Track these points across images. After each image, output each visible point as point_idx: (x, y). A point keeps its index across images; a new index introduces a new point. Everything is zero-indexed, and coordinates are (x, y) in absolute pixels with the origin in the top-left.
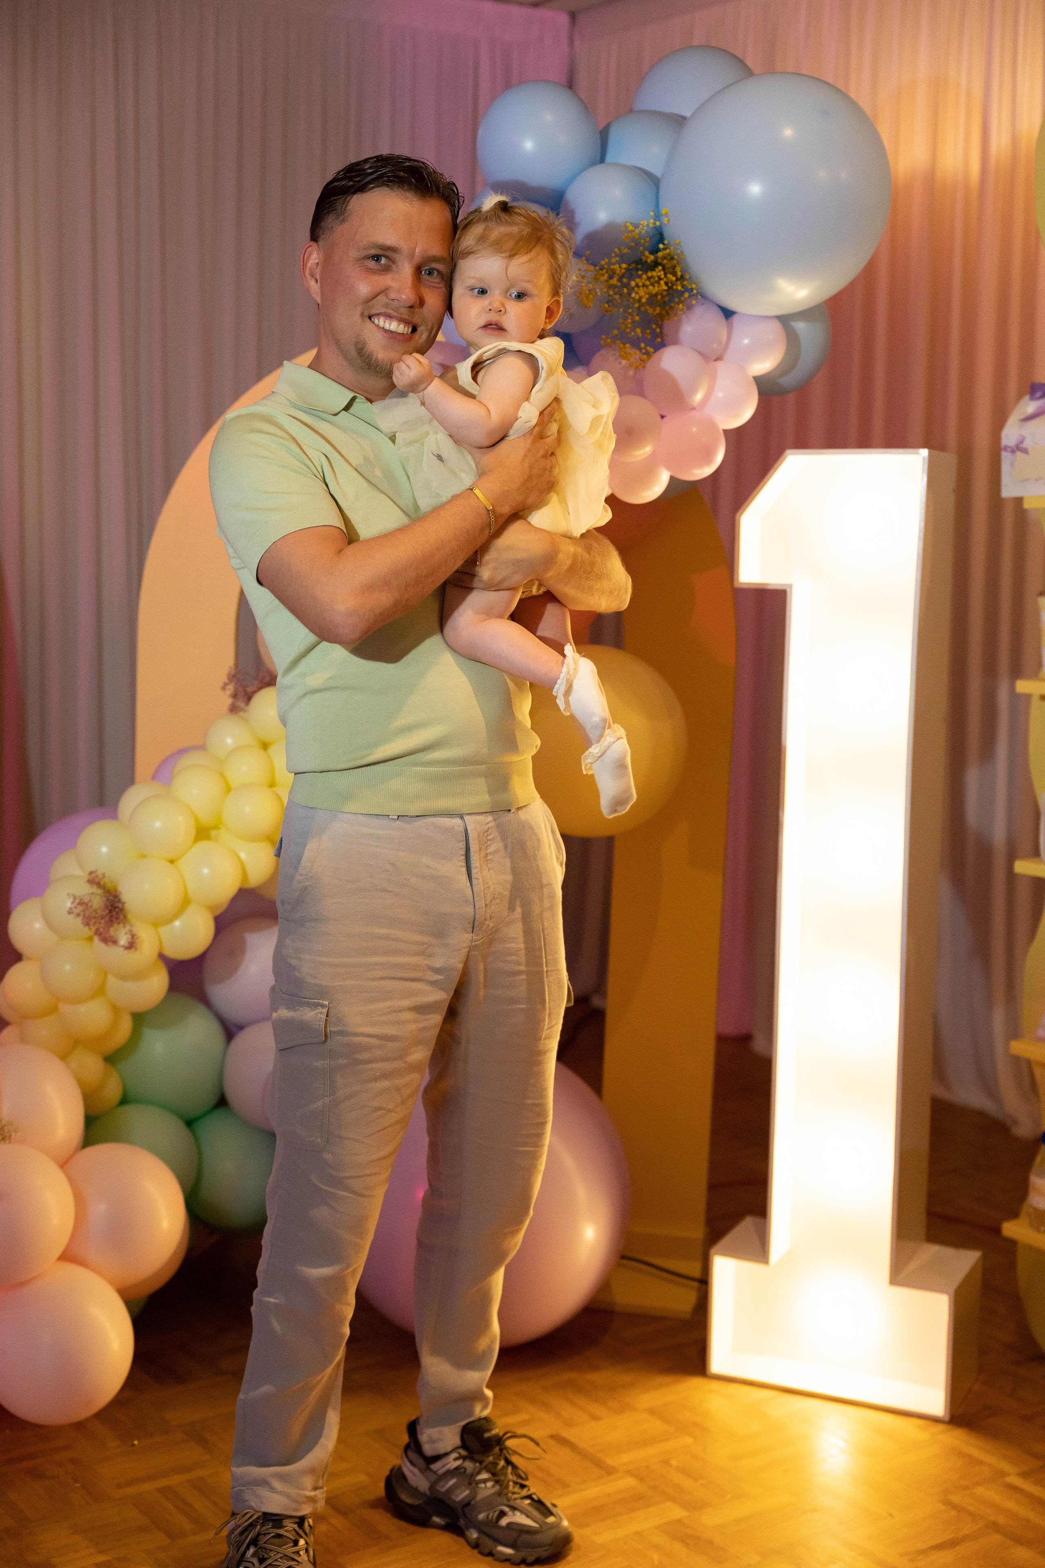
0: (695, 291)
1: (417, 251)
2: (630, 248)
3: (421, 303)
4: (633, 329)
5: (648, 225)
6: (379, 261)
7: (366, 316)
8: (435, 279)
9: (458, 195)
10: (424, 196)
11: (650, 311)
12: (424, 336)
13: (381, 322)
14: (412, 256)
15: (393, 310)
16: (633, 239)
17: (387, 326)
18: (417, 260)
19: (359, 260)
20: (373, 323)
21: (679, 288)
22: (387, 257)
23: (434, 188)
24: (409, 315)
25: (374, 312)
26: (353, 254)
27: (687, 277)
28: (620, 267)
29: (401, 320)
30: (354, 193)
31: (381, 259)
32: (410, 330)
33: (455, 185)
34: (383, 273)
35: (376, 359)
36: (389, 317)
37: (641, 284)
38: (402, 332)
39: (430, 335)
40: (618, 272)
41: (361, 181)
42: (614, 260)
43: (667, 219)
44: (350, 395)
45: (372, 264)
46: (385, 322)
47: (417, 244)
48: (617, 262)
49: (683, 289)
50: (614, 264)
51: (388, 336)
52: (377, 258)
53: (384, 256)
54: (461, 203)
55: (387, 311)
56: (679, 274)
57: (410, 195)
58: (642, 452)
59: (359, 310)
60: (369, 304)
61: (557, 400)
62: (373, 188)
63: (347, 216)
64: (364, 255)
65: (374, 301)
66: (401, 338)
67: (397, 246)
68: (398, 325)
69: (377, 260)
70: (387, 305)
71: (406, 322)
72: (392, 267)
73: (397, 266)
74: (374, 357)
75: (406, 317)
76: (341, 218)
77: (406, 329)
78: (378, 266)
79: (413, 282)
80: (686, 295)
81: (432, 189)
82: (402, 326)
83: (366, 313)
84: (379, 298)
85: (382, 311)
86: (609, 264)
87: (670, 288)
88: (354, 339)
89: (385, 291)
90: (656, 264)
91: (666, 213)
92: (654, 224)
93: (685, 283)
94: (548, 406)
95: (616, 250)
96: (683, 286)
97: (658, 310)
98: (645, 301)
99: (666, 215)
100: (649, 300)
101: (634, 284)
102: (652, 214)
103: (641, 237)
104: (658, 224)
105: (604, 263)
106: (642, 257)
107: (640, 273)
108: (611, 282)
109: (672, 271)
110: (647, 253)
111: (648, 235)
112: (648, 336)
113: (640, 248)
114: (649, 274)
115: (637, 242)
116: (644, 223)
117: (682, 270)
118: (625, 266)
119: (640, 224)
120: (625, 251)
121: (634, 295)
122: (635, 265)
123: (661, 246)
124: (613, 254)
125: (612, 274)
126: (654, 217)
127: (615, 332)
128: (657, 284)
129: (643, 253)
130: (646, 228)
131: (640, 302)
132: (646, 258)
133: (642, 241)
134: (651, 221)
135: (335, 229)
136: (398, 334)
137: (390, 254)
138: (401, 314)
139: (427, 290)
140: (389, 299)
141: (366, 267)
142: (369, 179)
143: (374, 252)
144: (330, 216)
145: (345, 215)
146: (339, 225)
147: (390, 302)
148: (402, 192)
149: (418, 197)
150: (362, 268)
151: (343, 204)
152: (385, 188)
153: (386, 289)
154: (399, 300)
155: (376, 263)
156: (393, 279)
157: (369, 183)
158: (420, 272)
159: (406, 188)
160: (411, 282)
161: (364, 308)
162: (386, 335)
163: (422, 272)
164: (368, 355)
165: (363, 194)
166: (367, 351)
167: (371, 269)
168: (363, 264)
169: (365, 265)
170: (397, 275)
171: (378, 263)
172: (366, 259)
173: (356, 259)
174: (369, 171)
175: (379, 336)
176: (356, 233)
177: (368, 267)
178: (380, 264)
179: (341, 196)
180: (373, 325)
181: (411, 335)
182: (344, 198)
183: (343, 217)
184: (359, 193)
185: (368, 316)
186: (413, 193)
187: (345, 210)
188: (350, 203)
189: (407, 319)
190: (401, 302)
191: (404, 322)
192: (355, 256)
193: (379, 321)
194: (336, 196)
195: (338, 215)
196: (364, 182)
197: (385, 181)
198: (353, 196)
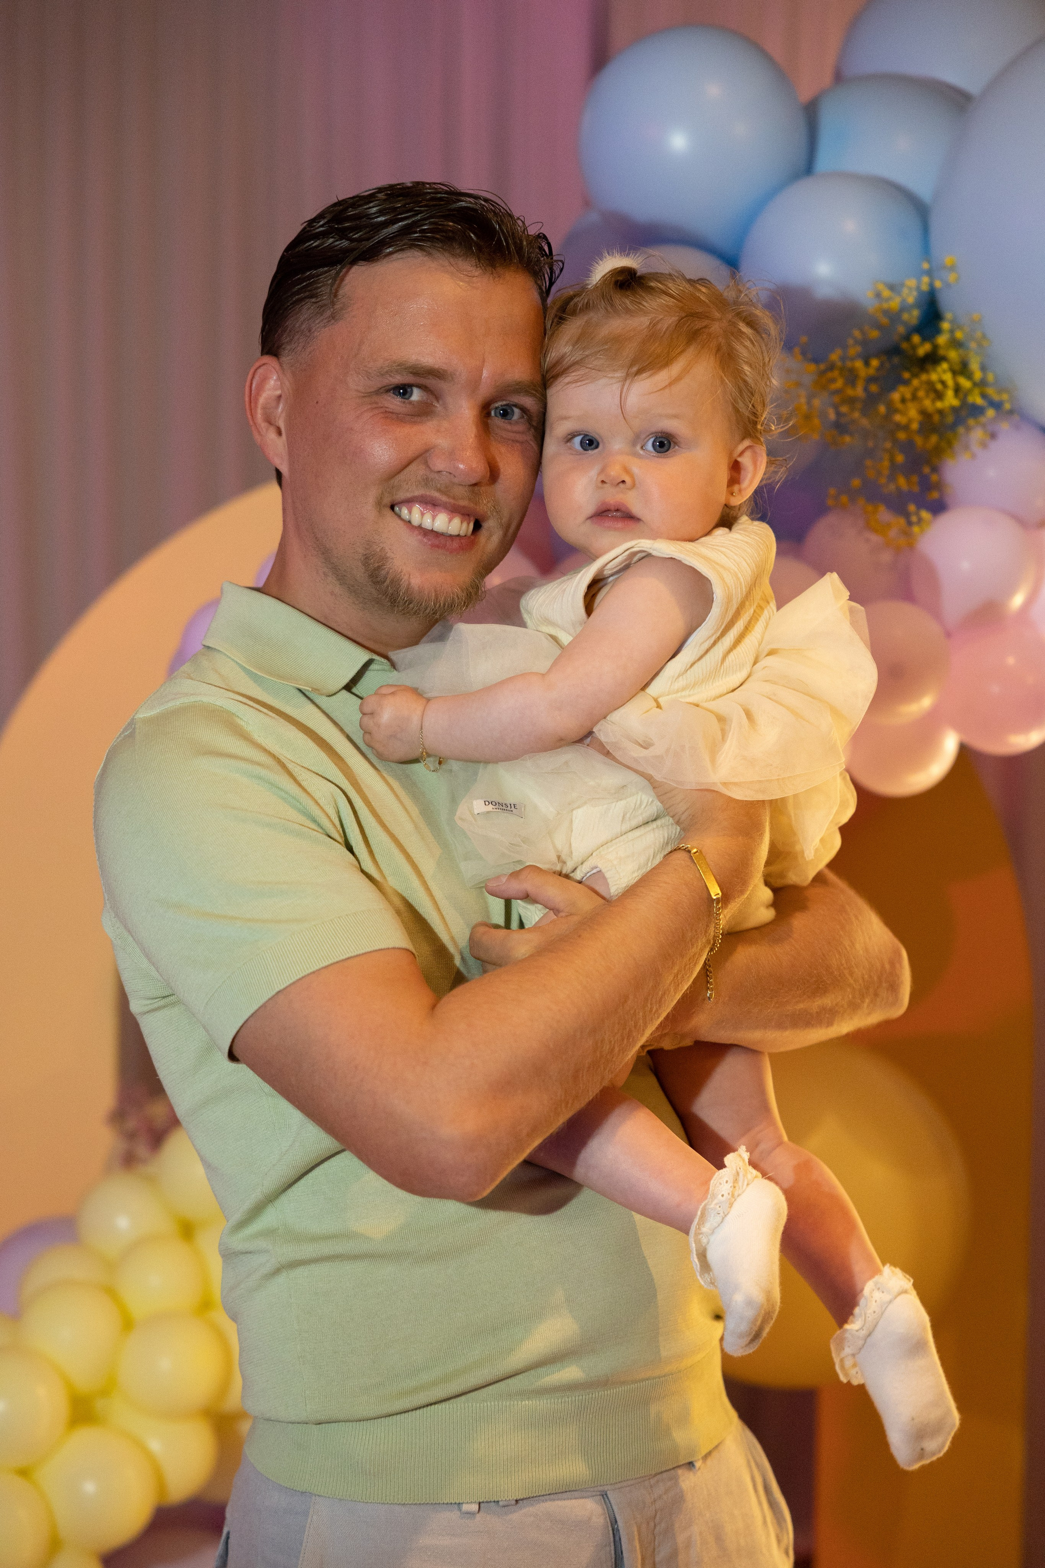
0: (1007, 406)
1: (485, 374)
2: (879, 327)
3: (493, 474)
4: (892, 478)
5: (917, 287)
6: (407, 396)
7: (385, 506)
8: (515, 426)
9: (551, 256)
10: (493, 266)
11: (919, 441)
12: (496, 537)
13: (416, 514)
14: (474, 383)
15: (439, 490)
16: (886, 312)
17: (427, 523)
18: (485, 391)
19: (370, 395)
20: (399, 516)
22: (422, 387)
23: (512, 247)
24: (470, 499)
25: (401, 495)
26: (356, 383)
27: (990, 377)
29: (454, 510)
30: (353, 263)
31: (412, 391)
32: (471, 526)
34: (419, 419)
35: (407, 588)
36: (431, 504)
37: (908, 396)
38: (456, 534)
39: (506, 532)
40: (862, 374)
41: (368, 239)
42: (853, 352)
43: (953, 274)
44: (359, 657)
45: (394, 403)
46: (423, 514)
47: (484, 361)
48: (859, 356)
49: (984, 404)
50: (852, 359)
51: (430, 543)
52: (403, 390)
53: (419, 386)
55: (428, 493)
56: (978, 375)
57: (467, 266)
58: (917, 705)
59: (373, 494)
60: (392, 481)
62: (391, 253)
63: (342, 309)
64: (377, 385)
65: (402, 476)
66: (455, 544)
67: (445, 367)
68: (450, 521)
69: (405, 393)
70: (426, 482)
71: (465, 513)
72: (436, 407)
73: (445, 407)
74: (404, 584)
75: (463, 503)
76: (328, 313)
77: (465, 525)
78: (408, 406)
79: (478, 437)
80: (991, 413)
81: (508, 252)
82: (457, 521)
83: (387, 500)
84: (413, 467)
85: (417, 493)
86: (843, 359)
87: (964, 403)
88: (361, 551)
89: (423, 456)
90: (933, 359)
91: (952, 263)
92: (930, 283)
93: (989, 391)
96: (984, 396)
97: (934, 439)
98: (915, 426)
99: (952, 268)
100: (921, 424)
101: (896, 396)
102: (926, 266)
103: (904, 308)
104: (938, 284)
105: (834, 357)
106: (905, 345)
107: (906, 375)
108: (850, 392)
109: (962, 369)
110: (916, 339)
111: (917, 305)
112: (916, 489)
113: (901, 329)
114: (924, 377)
115: (894, 317)
116: (912, 283)
117: (983, 368)
118: (875, 363)
119: (902, 285)
120: (874, 334)
121: (898, 418)
122: (896, 360)
123: (945, 326)
124: (851, 342)
125: (851, 378)
126: (929, 273)
127: (856, 482)
128: (940, 396)
129: (907, 338)
130: (915, 293)
131: (906, 428)
132: (914, 348)
133: (905, 316)
134: (926, 279)
135: (316, 334)
136: (448, 538)
137: (431, 382)
138: (454, 498)
139: (503, 449)
140: (431, 471)
141: (382, 410)
142: (382, 236)
143: (398, 379)
144: (306, 307)
145: (337, 307)
146: (325, 327)
147: (432, 476)
148: (452, 260)
149: (483, 268)
150: (377, 411)
151: (332, 285)
152: (417, 253)
153: (427, 451)
154: (450, 473)
155: (403, 400)
156: (438, 431)
157: (383, 243)
158: (488, 415)
159: (458, 251)
160: (473, 436)
161: (380, 492)
162: (425, 540)
163: (493, 413)
164: (392, 581)
165: (373, 265)
166: (388, 573)
167: (392, 413)
168: (377, 403)
169: (380, 405)
170: (445, 424)
171: (406, 401)
172: (382, 393)
173: (363, 395)
174: (379, 219)
175: (412, 540)
176: (361, 343)
177: (387, 410)
178: (410, 403)
179: (326, 269)
180: (399, 522)
181: (472, 537)
182: (333, 272)
183: (332, 310)
184: (362, 263)
185: (389, 504)
186: (473, 261)
187: (336, 296)
188: (344, 283)
189: (464, 507)
190: (455, 476)
191: (459, 513)
192: (361, 388)
193: (410, 512)
194: (316, 268)
195: (322, 307)
196: (372, 242)
197: (416, 239)
198: (350, 268)
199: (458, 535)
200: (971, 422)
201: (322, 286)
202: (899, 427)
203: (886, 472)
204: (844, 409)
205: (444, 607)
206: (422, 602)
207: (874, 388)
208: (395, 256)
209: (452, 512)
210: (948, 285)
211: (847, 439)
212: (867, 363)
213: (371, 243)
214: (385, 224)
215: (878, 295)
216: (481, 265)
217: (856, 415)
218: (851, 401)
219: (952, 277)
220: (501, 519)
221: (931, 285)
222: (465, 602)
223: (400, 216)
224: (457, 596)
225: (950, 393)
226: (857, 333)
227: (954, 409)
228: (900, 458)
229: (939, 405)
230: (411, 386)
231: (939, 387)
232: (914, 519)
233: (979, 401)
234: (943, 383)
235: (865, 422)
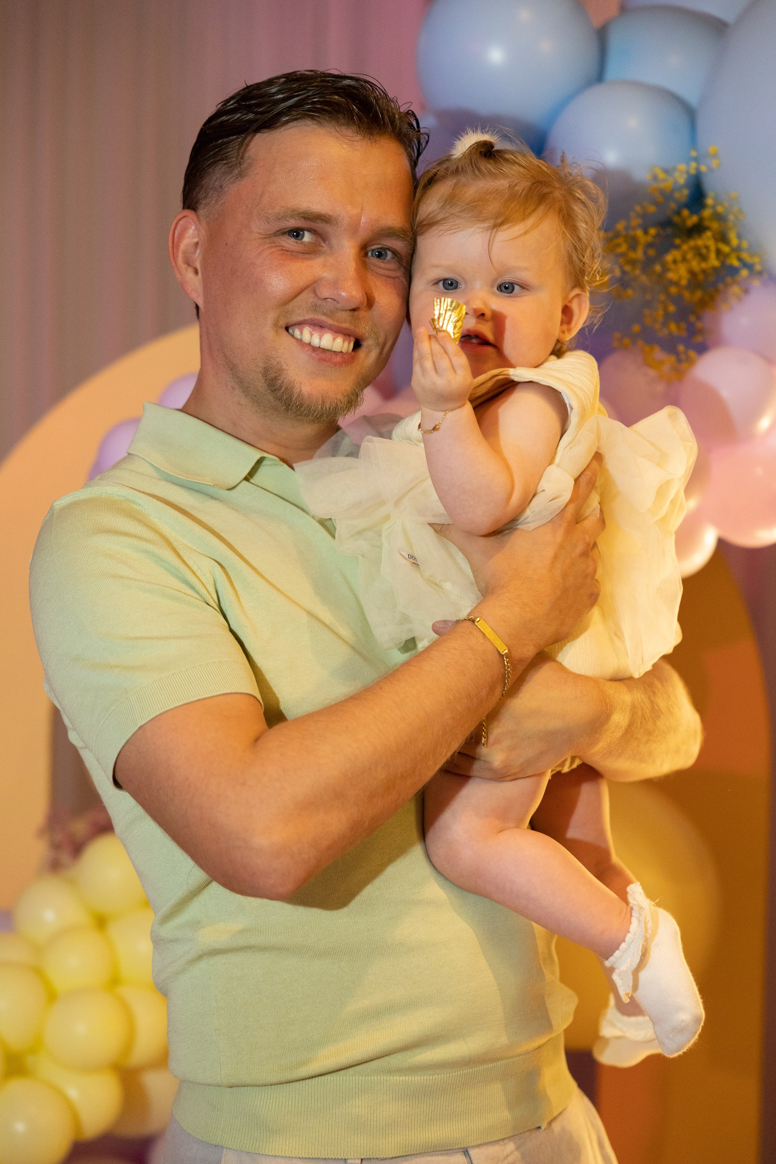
0: (756, 267)
1: (363, 220)
2: (656, 203)
3: (370, 302)
4: (665, 324)
5: (687, 172)
6: (300, 238)
7: (281, 327)
8: (388, 265)
9: (419, 131)
10: (371, 134)
11: (687, 295)
12: (374, 354)
13: (307, 334)
14: (354, 228)
15: (325, 314)
16: (662, 192)
17: (316, 341)
18: (363, 234)
19: (269, 236)
20: (293, 336)
22: (313, 231)
23: (386, 119)
24: (351, 323)
25: (295, 319)
26: (258, 227)
27: (745, 244)
29: (338, 331)
30: (257, 130)
31: (304, 233)
32: (352, 345)
33: (415, 116)
34: (309, 257)
35: (300, 394)
36: (319, 326)
37: (679, 258)
38: (340, 351)
39: (381, 353)
40: (642, 240)
41: (268, 112)
42: (634, 224)
44: (257, 455)
45: (289, 243)
46: (312, 335)
47: (362, 209)
48: (640, 226)
49: (739, 265)
50: (634, 229)
51: (316, 357)
52: (296, 233)
53: (310, 230)
54: (424, 144)
55: (316, 317)
56: (735, 242)
57: (349, 132)
59: (271, 316)
60: (287, 307)
61: (598, 457)
62: (287, 122)
64: (277, 229)
65: (295, 303)
66: (338, 359)
67: (330, 213)
68: (334, 339)
69: (298, 236)
70: (315, 308)
71: (346, 334)
72: (323, 247)
73: (331, 247)
74: (296, 391)
75: (345, 325)
76: (236, 171)
77: (346, 343)
78: (300, 245)
79: (357, 270)
80: (744, 273)
81: (384, 123)
82: (339, 340)
83: (282, 323)
84: (303, 295)
85: (308, 317)
86: (627, 228)
87: (721, 263)
88: (261, 365)
89: (312, 286)
90: (698, 229)
91: (714, 153)
92: (697, 168)
93: (743, 255)
94: (585, 470)
96: (740, 259)
97: (699, 294)
98: (684, 282)
99: (715, 156)
100: (690, 282)
101: (669, 258)
102: (694, 154)
103: (677, 188)
104: (703, 168)
105: (620, 226)
106: (676, 219)
107: (678, 241)
108: (632, 255)
109: (722, 237)
110: (686, 212)
111: (686, 185)
112: (684, 334)
113: (673, 206)
114: (692, 243)
115: (667, 195)
116: (682, 167)
117: (739, 237)
118: (653, 231)
119: (674, 169)
120: (652, 209)
121: (671, 275)
122: (669, 231)
123: (709, 201)
124: (633, 215)
125: (633, 244)
126: (696, 159)
127: (636, 328)
128: (703, 258)
129: (678, 213)
130: (685, 176)
131: (677, 284)
132: (684, 221)
133: (677, 195)
134: (693, 165)
135: (225, 190)
136: (333, 353)
137: (319, 226)
138: (337, 321)
139: (378, 283)
140: (319, 298)
141: (280, 248)
142: (281, 108)
143: (292, 223)
144: (218, 168)
145: (243, 166)
146: (233, 182)
147: (319, 302)
148: (337, 128)
149: (363, 135)
150: (274, 250)
151: (239, 149)
152: (309, 122)
153: (315, 282)
154: (335, 300)
155: (296, 240)
156: (325, 266)
157: (281, 114)
158: (366, 254)
159: (343, 121)
160: (353, 269)
161: (277, 316)
162: (314, 355)
163: (370, 254)
164: (286, 389)
165: (273, 132)
166: (283, 382)
167: (287, 251)
168: (275, 243)
169: (277, 244)
170: (331, 260)
171: (299, 241)
172: (279, 235)
173: (264, 236)
174: (279, 97)
175: (303, 357)
176: (263, 194)
177: (283, 248)
178: (302, 243)
179: (235, 137)
180: (293, 340)
181: (353, 353)
182: (240, 140)
183: (239, 169)
184: (265, 130)
185: (284, 326)
186: (355, 128)
187: (242, 158)
188: (250, 147)
189: (346, 329)
190: (338, 303)
191: (342, 333)
192: (262, 231)
193: (301, 333)
194: (227, 136)
195: (231, 167)
196: (272, 113)
197: (309, 110)
198: (254, 136)
199: (341, 352)
200: (729, 280)
201: (232, 151)
202: (672, 283)
203: (661, 319)
204: (628, 268)
205: (330, 410)
206: (311, 407)
207: (652, 252)
208: (291, 124)
209: (336, 332)
210: (710, 169)
211: (630, 292)
212: (646, 232)
213: (270, 115)
214: (284, 100)
215: (655, 178)
216: (361, 132)
217: (637, 272)
218: (633, 263)
219: (714, 163)
220: (377, 339)
221: (698, 170)
222: (346, 406)
223: (295, 94)
224: (340, 401)
225: (713, 256)
226: (638, 208)
227: (715, 269)
228: (672, 308)
229: (704, 265)
230: (303, 230)
231: (704, 251)
232: (683, 357)
233: (735, 263)
234: (707, 248)
235: (644, 279)
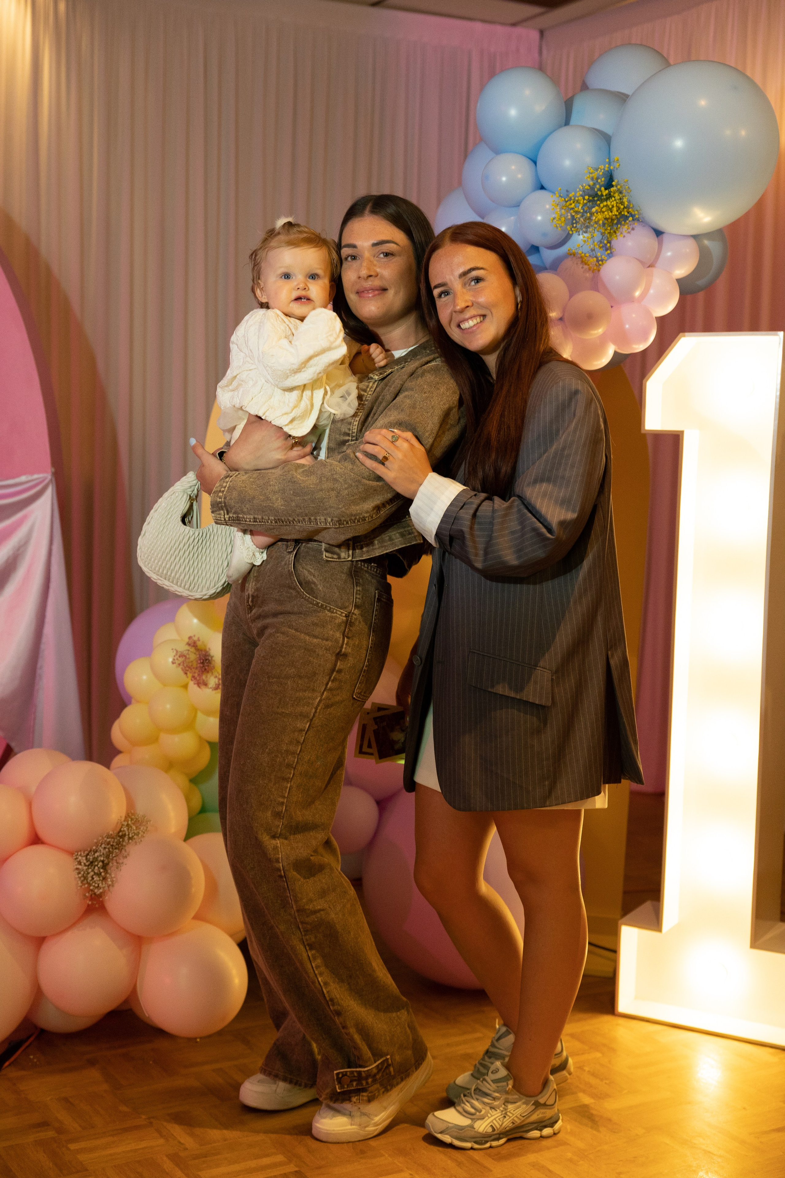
0: (637, 216)
2: (590, 185)
5: (604, 169)
16: (592, 179)
21: (626, 214)
27: (631, 205)
28: (584, 199)
37: (599, 210)
40: (582, 202)
42: (578, 194)
43: (618, 164)
48: (581, 195)
49: (628, 215)
50: (579, 197)
56: (626, 203)
58: (596, 332)
80: (631, 219)
86: (575, 196)
87: (620, 213)
90: (609, 196)
91: (618, 160)
92: (609, 167)
93: (630, 210)
95: (580, 186)
96: (628, 213)
97: (609, 229)
99: (617, 162)
101: (594, 210)
102: (607, 161)
103: (599, 177)
104: (612, 168)
105: (572, 195)
106: (598, 192)
107: (598, 203)
108: (576, 209)
109: (620, 201)
110: (604, 189)
111: (604, 176)
113: (597, 186)
114: (605, 203)
115: (595, 180)
116: (603, 167)
117: (629, 202)
118: (587, 198)
119: (599, 168)
120: (587, 187)
122: (595, 198)
123: (615, 184)
124: (577, 190)
125: (577, 203)
126: (609, 163)
128: (611, 210)
129: (600, 189)
130: (603, 171)
133: (599, 180)
134: (607, 166)
200: (623, 222)
207: (586, 208)
210: (616, 168)
215: (589, 172)
218: (577, 212)
225: (615, 210)
227: (617, 217)
229: (611, 214)
234: (613, 206)
